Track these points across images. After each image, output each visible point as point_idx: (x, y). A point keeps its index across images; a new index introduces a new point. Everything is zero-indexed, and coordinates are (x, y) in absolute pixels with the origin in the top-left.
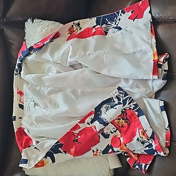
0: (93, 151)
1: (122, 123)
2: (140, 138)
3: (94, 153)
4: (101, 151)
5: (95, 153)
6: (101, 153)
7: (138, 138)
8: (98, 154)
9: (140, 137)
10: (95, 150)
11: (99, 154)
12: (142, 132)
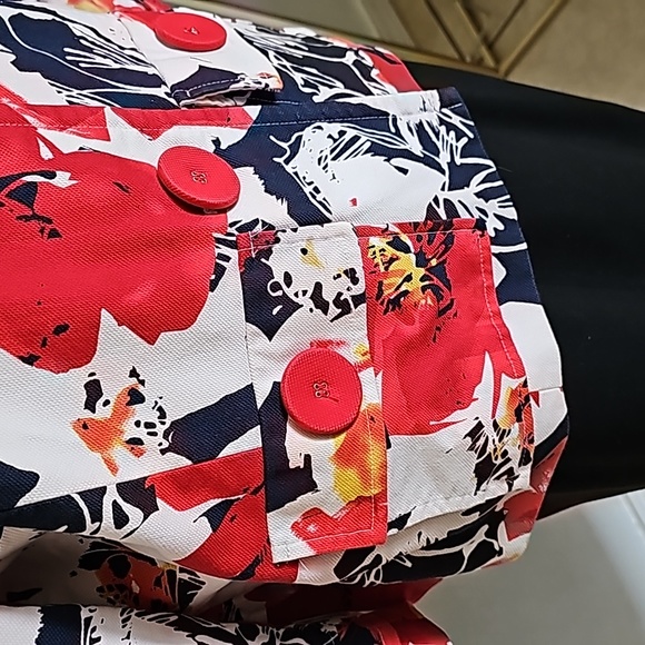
0: (94, 390)
1: (409, 278)
2: (488, 430)
3: (90, 405)
4: (163, 415)
5: (102, 412)
6: (160, 429)
7: (480, 426)
8: (130, 431)
9: (495, 425)
10: (113, 389)
11: (142, 433)
12: (514, 393)
